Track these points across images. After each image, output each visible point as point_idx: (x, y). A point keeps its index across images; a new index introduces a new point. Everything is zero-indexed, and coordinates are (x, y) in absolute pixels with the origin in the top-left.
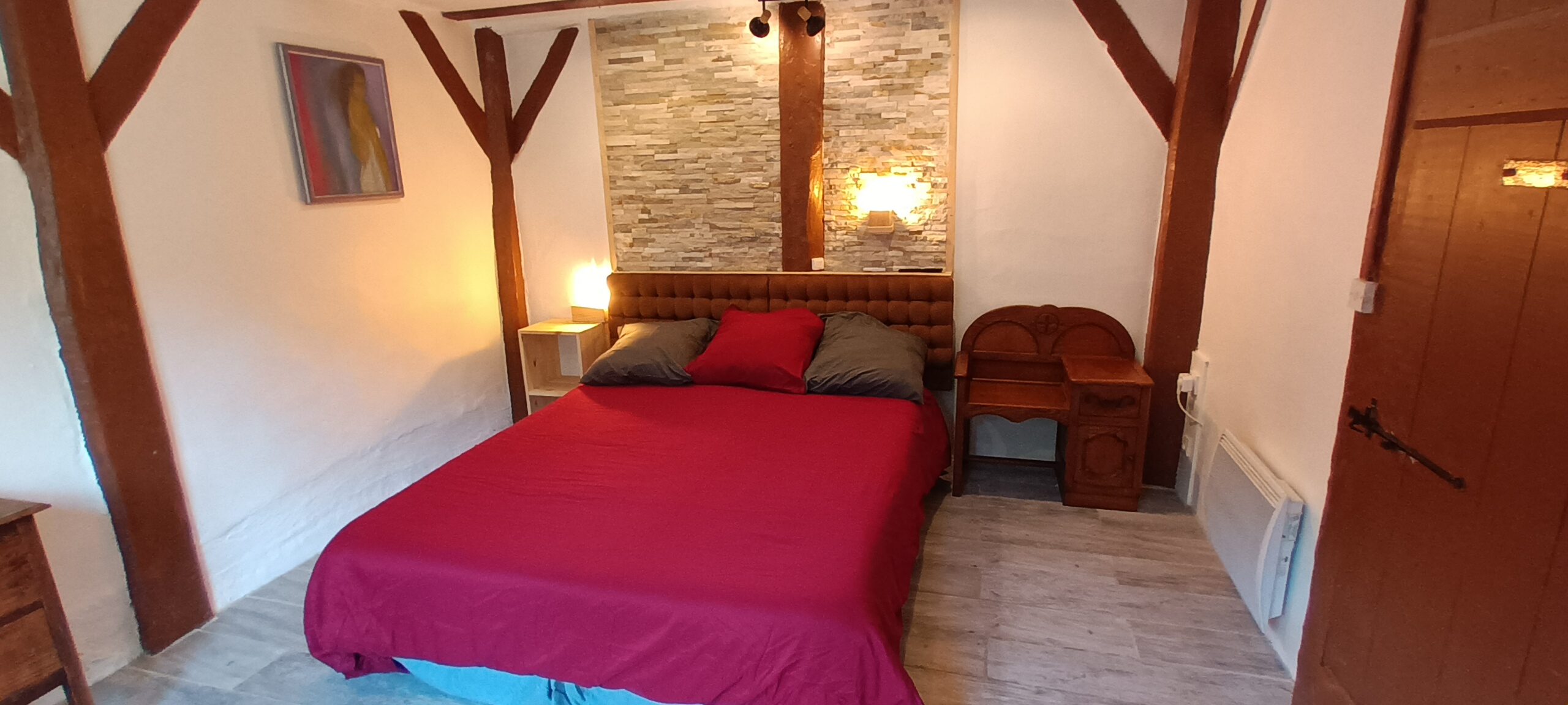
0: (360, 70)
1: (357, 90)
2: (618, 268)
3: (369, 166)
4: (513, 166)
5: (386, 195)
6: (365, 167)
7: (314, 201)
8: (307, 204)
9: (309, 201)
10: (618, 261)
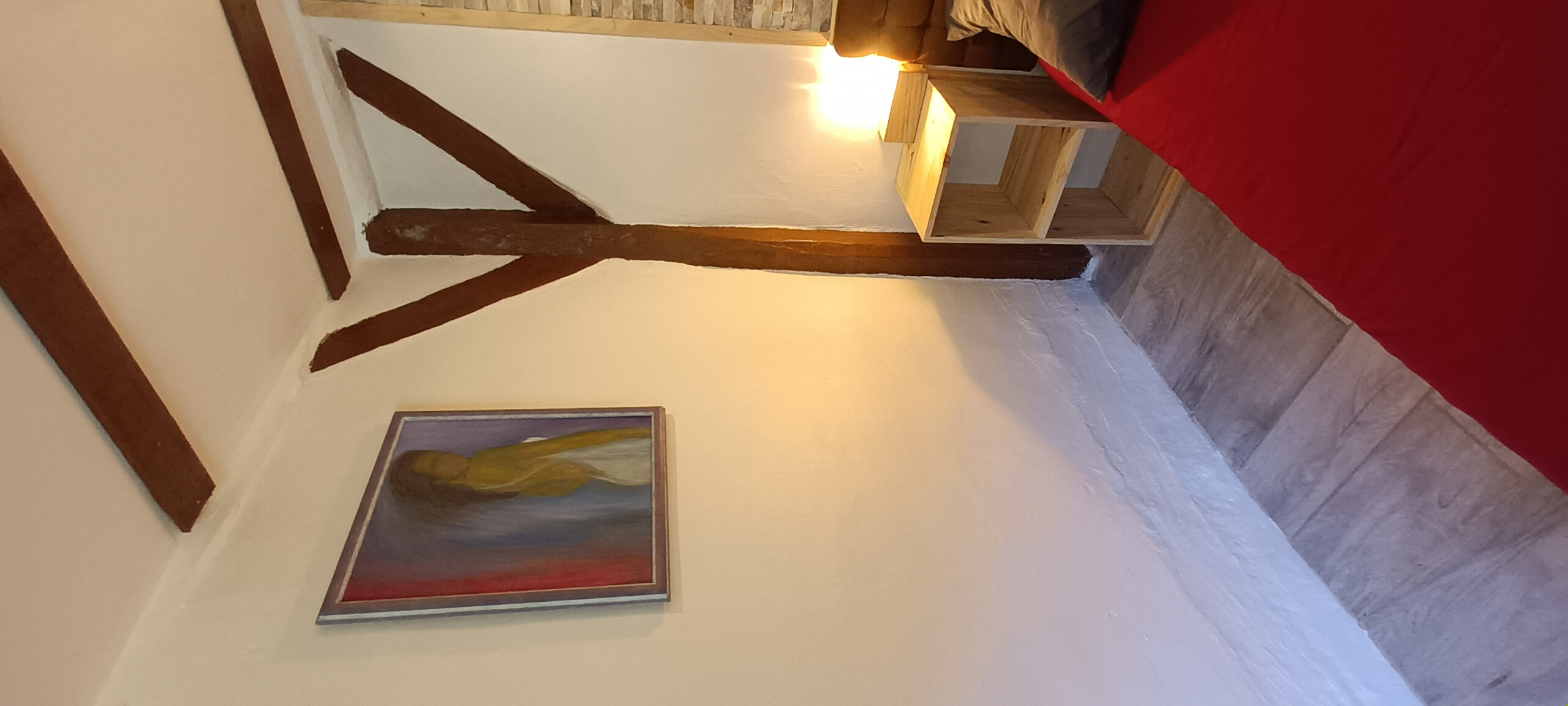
0: (406, 460)
1: (445, 470)
2: (824, 28)
3: (598, 465)
4: (618, 220)
5: (657, 441)
6: (601, 474)
7: (663, 587)
8: (668, 600)
9: (664, 596)
10: (809, 28)
